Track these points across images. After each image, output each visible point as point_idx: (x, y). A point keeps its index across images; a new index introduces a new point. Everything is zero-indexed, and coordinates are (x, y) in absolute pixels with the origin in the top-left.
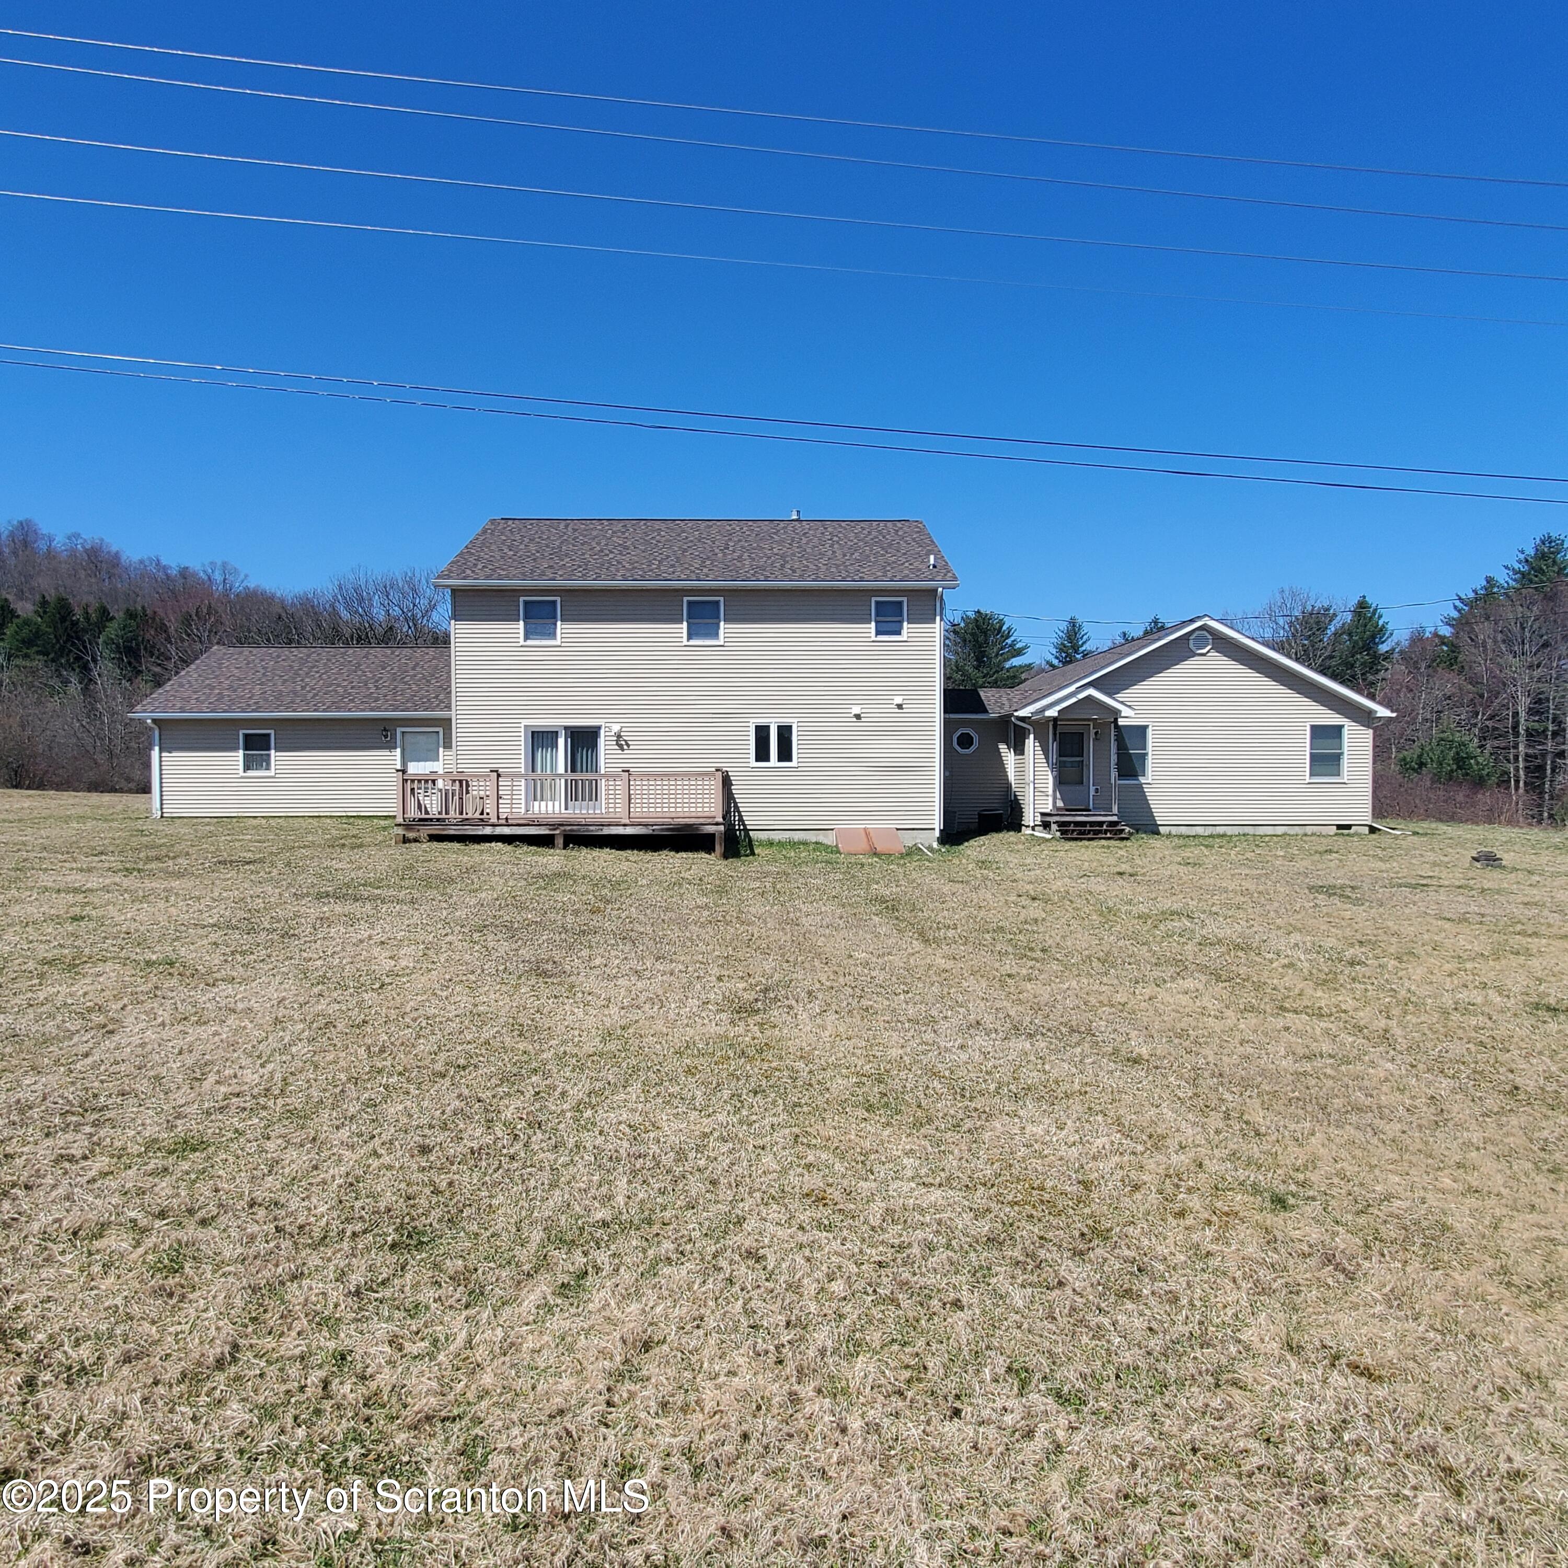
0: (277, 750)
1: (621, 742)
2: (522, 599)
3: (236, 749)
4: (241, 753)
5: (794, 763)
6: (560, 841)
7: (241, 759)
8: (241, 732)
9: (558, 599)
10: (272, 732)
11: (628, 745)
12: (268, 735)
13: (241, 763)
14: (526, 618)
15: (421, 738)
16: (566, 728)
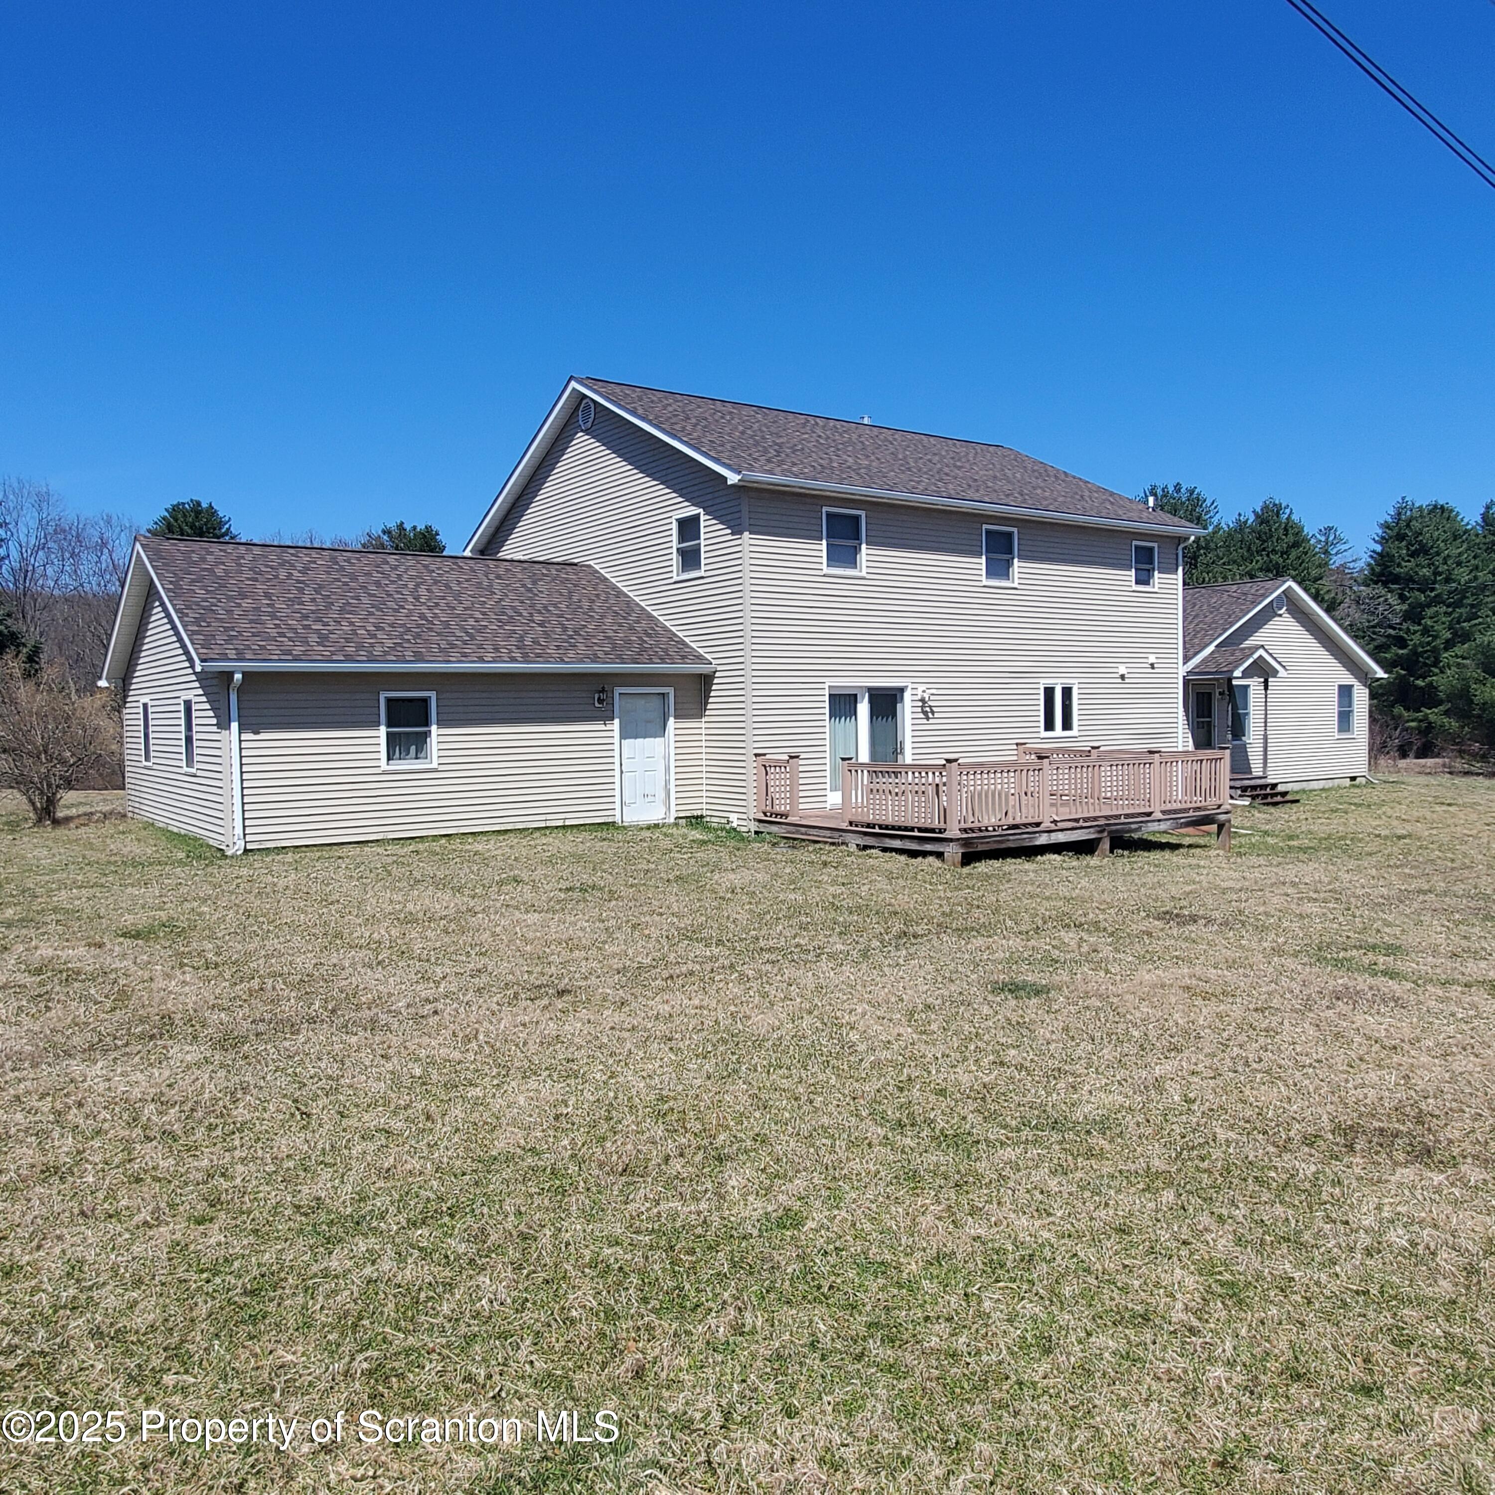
0: (441, 724)
1: (926, 710)
2: (825, 509)
3: (376, 724)
4: (383, 730)
5: (1074, 732)
6: (1106, 845)
7: (383, 741)
8: (383, 696)
9: (863, 514)
10: (433, 695)
11: (933, 712)
12: (425, 701)
13: (383, 748)
14: (828, 537)
15: (641, 702)
16: (870, 689)
